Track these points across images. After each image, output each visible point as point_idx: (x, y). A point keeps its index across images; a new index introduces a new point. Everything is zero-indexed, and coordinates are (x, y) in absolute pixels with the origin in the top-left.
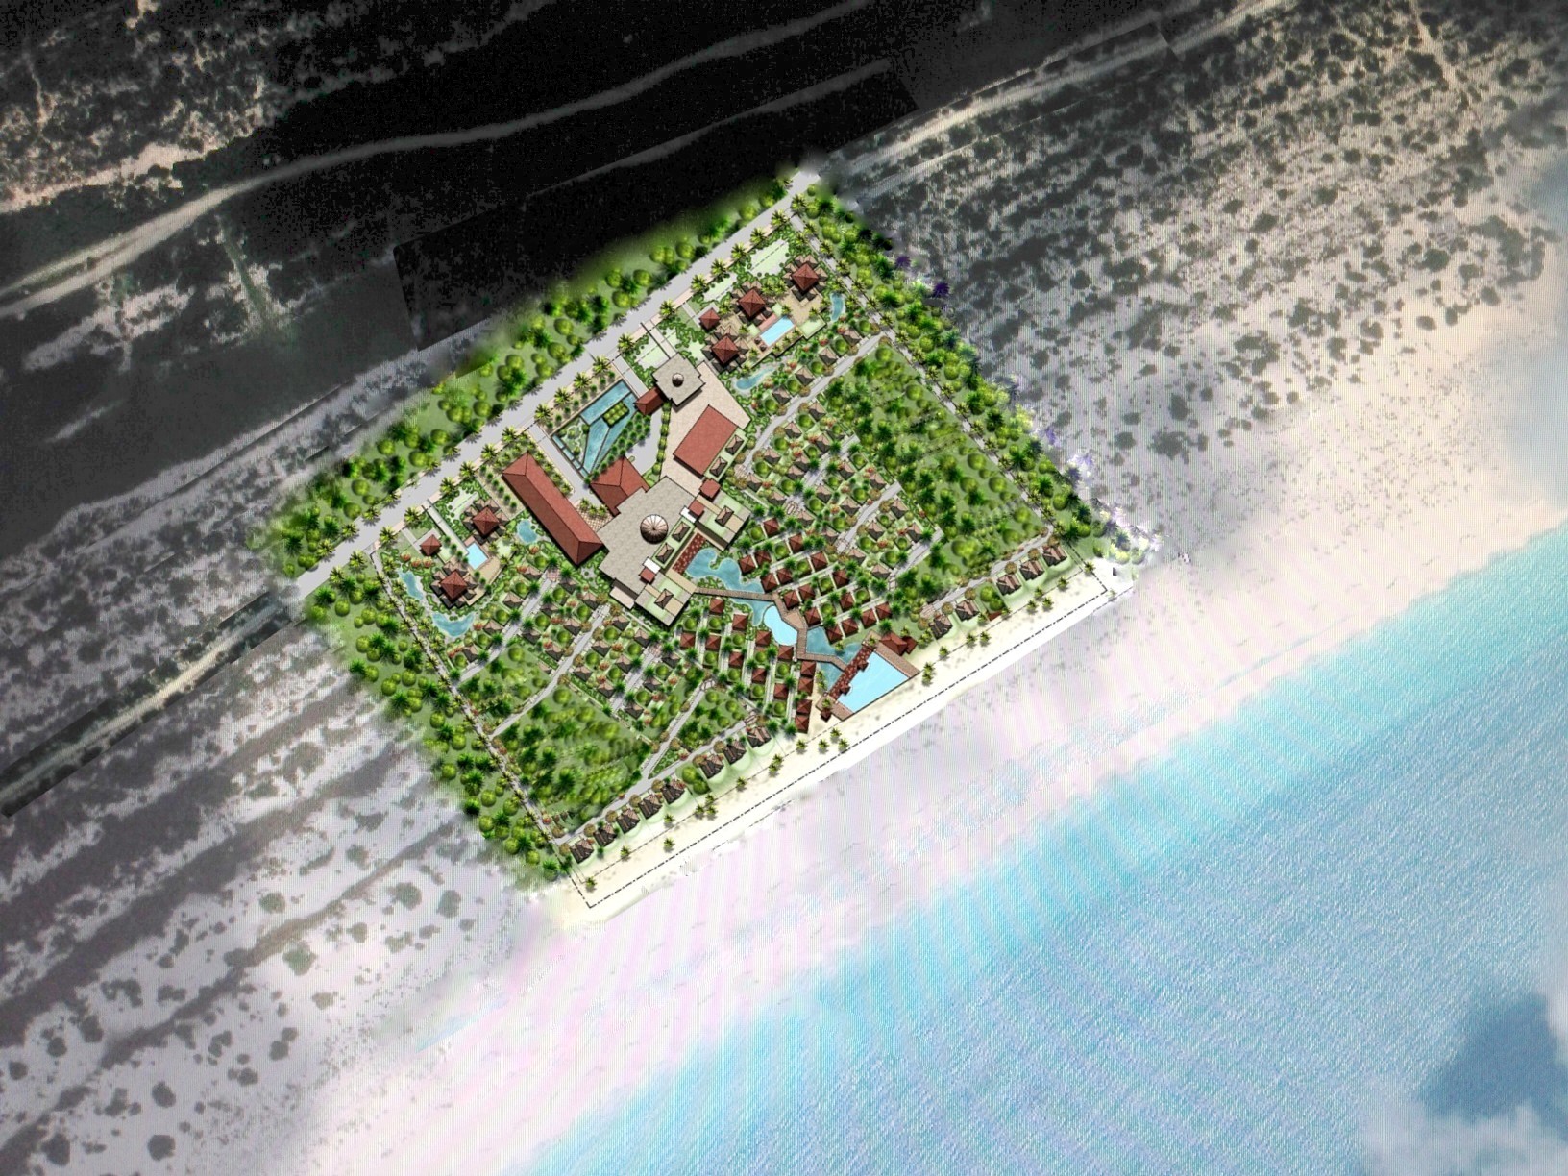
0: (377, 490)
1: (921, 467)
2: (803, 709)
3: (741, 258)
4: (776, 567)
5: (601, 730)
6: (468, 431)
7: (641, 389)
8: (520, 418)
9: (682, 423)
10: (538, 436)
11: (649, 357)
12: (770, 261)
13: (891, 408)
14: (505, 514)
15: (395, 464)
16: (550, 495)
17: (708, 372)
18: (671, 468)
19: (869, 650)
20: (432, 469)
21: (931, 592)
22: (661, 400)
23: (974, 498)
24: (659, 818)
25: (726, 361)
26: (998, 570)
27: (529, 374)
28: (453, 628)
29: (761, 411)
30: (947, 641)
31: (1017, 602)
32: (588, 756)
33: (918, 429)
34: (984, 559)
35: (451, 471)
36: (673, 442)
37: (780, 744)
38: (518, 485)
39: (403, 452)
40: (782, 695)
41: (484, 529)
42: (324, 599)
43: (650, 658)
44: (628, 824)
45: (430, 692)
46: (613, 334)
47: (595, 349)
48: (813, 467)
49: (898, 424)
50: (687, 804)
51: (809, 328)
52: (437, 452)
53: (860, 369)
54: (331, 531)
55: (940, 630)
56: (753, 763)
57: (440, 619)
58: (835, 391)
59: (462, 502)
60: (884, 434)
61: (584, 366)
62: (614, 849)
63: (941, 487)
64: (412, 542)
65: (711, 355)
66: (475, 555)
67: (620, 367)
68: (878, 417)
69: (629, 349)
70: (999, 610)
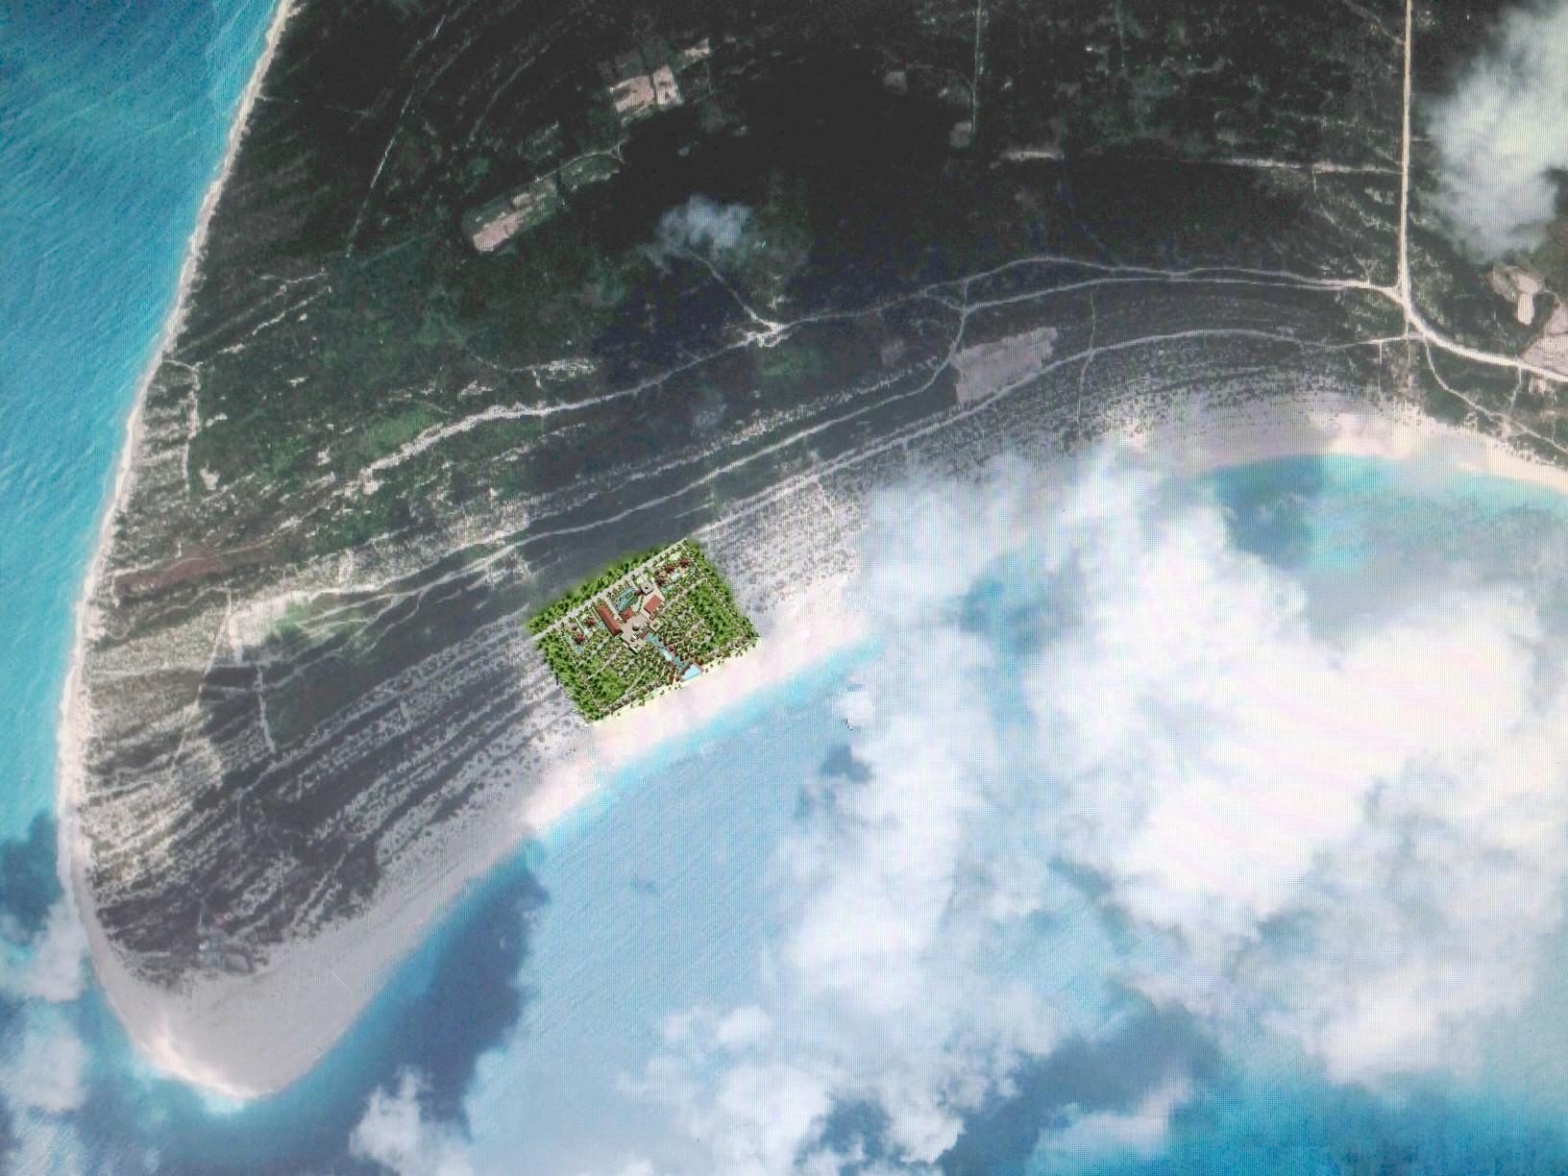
0: (561, 612)
1: (711, 615)
2: (672, 678)
3: (668, 556)
4: (668, 640)
5: (615, 680)
6: (588, 597)
7: (637, 589)
8: (603, 595)
9: (647, 599)
10: (607, 600)
11: (639, 581)
12: (675, 557)
13: (704, 599)
14: (596, 621)
15: (567, 605)
16: (609, 616)
17: (655, 586)
18: (643, 611)
19: (691, 663)
20: (577, 607)
21: (710, 649)
22: (642, 592)
23: (724, 624)
24: (629, 705)
25: (660, 583)
26: (729, 644)
27: (606, 583)
28: (578, 650)
29: (668, 597)
30: (713, 663)
31: (733, 653)
32: (611, 687)
33: (711, 605)
34: (724, 642)
35: (582, 608)
36: (644, 604)
37: (664, 687)
38: (600, 613)
39: (569, 602)
40: (666, 674)
41: (590, 624)
42: (544, 640)
43: (631, 662)
44: (620, 706)
45: (570, 667)
46: (630, 574)
47: (625, 577)
48: (680, 613)
49: (706, 603)
50: (637, 702)
51: (684, 576)
52: (579, 602)
53: (697, 588)
54: (548, 621)
55: (711, 659)
56: (656, 692)
57: (574, 647)
58: (689, 593)
59: (584, 616)
60: (702, 605)
61: (621, 582)
62: (616, 713)
63: (715, 621)
64: (570, 626)
65: (656, 581)
66: (586, 631)
67: (632, 583)
68: (700, 601)
69: (634, 578)
70: (728, 655)
